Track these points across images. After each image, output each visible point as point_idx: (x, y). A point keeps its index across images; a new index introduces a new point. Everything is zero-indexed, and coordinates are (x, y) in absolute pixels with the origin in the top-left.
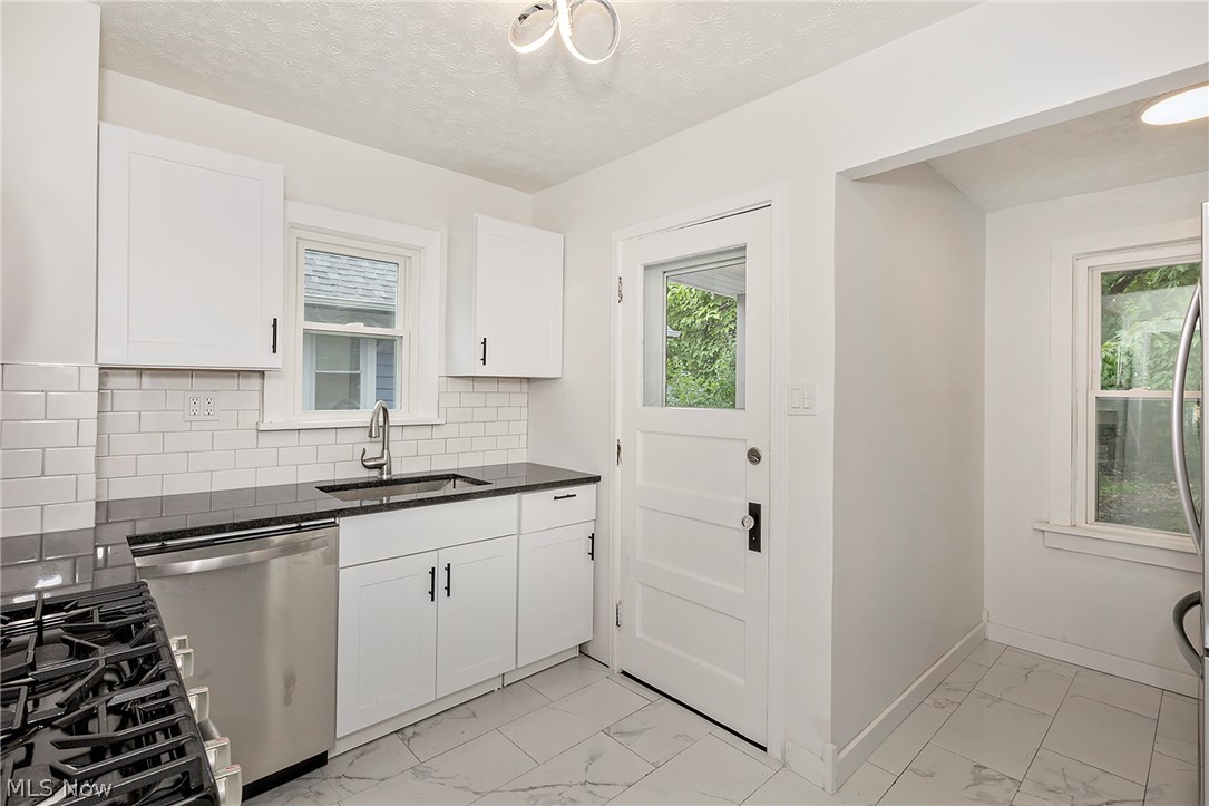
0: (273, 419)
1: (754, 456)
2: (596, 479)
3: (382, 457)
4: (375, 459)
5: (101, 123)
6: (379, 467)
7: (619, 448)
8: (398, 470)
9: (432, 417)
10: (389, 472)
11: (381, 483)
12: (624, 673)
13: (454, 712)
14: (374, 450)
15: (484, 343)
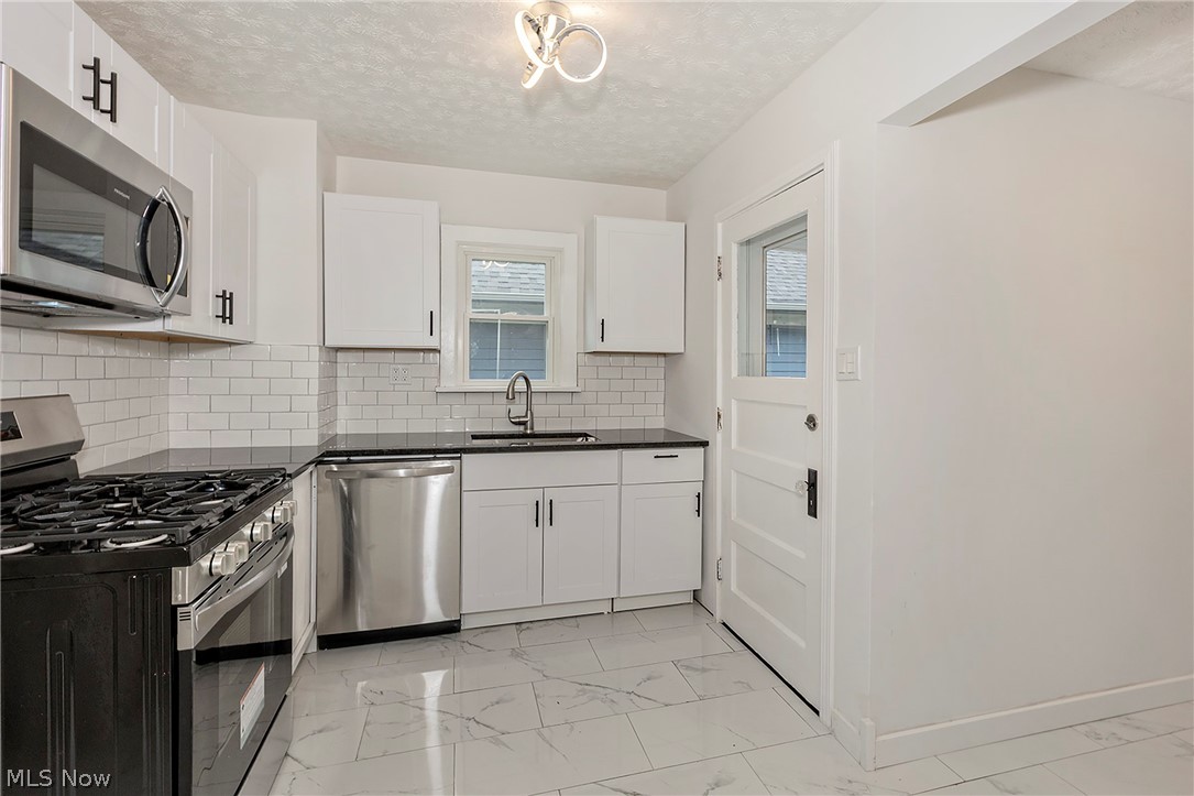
0: (448, 384)
1: (811, 422)
2: (704, 444)
3: (526, 416)
4: (519, 417)
5: (325, 193)
6: (524, 423)
7: (719, 416)
8: (538, 429)
9: (570, 385)
10: (532, 429)
11: (524, 436)
12: (724, 624)
13: (564, 621)
14: (518, 409)
15: (603, 324)
